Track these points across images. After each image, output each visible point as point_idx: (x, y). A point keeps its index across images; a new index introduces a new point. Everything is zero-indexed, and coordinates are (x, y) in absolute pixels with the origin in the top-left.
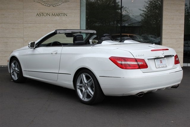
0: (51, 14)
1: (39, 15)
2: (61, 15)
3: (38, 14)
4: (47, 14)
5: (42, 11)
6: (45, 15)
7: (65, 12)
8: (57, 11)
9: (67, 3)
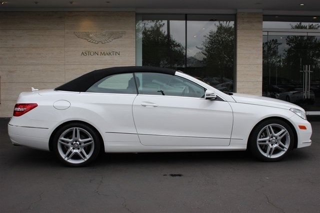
0: (99, 53)
1: (85, 54)
2: (112, 54)
3: (83, 53)
4: (95, 53)
5: (88, 49)
6: (92, 54)
7: (117, 50)
8: (107, 50)
9: (119, 39)
